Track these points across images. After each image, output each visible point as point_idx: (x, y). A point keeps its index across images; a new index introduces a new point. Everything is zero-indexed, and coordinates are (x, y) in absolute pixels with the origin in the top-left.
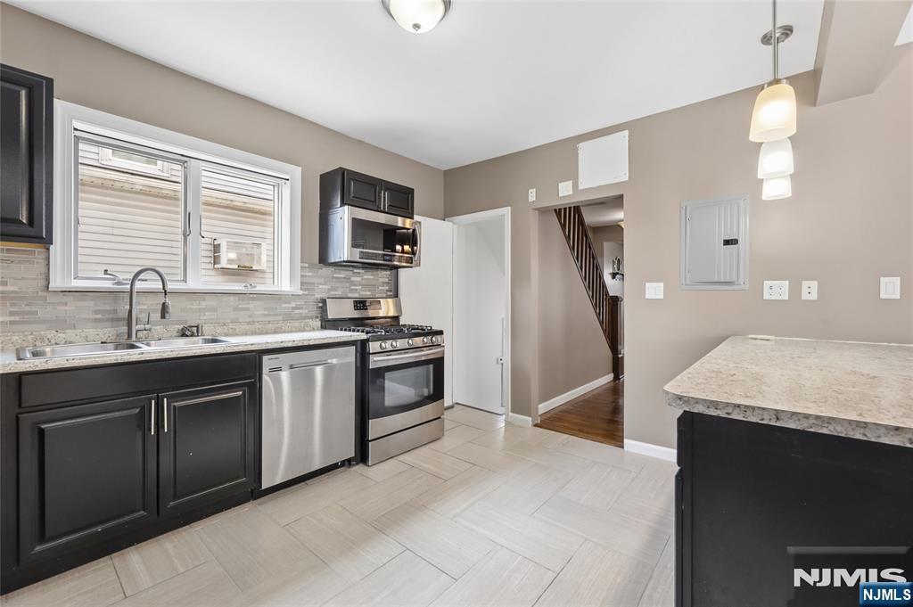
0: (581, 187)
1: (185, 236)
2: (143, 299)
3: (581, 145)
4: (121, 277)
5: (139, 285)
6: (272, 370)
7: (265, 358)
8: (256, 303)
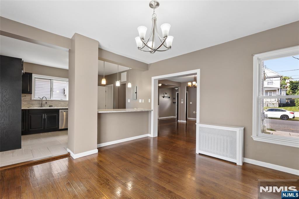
0: (121, 81)
1: (51, 91)
2: (44, 101)
3: (122, 73)
4: (41, 98)
5: (43, 99)
6: (61, 112)
7: (60, 110)
8: (62, 102)
